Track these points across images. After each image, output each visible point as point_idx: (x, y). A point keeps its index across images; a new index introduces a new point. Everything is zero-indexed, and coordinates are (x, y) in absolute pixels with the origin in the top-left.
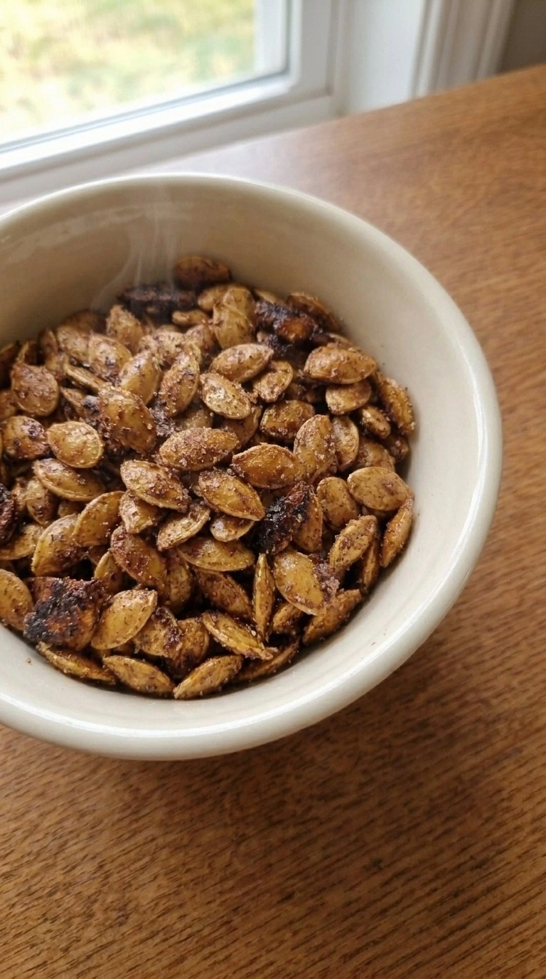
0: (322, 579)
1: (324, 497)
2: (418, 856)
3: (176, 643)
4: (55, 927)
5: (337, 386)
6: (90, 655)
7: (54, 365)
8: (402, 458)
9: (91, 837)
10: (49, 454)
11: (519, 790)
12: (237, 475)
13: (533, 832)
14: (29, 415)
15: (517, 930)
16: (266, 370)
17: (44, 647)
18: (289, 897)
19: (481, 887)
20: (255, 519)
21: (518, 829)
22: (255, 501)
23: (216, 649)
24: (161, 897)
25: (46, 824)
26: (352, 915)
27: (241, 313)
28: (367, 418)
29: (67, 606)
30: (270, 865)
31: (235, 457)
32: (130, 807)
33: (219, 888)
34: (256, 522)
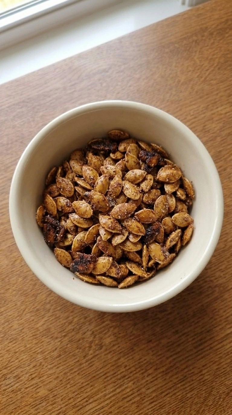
0: (164, 252)
1: (164, 225)
2: (189, 329)
3: (119, 273)
4: (81, 350)
5: (168, 183)
6: (92, 276)
7: (70, 176)
8: (190, 206)
9: (89, 324)
10: (74, 212)
11: (222, 309)
12: (137, 220)
13: (225, 322)
14: (64, 196)
15: (219, 350)
16: (145, 179)
17: (78, 274)
18: (151, 341)
19: (209, 338)
20: (142, 234)
21: (221, 321)
22: (143, 229)
23: (130, 274)
24: (112, 341)
25: (75, 321)
26: (170, 346)
27: (135, 156)
28: (178, 195)
29: (85, 262)
30: (144, 332)
31: (136, 213)
32: (100, 315)
33: (129, 339)
34: (142, 236)
